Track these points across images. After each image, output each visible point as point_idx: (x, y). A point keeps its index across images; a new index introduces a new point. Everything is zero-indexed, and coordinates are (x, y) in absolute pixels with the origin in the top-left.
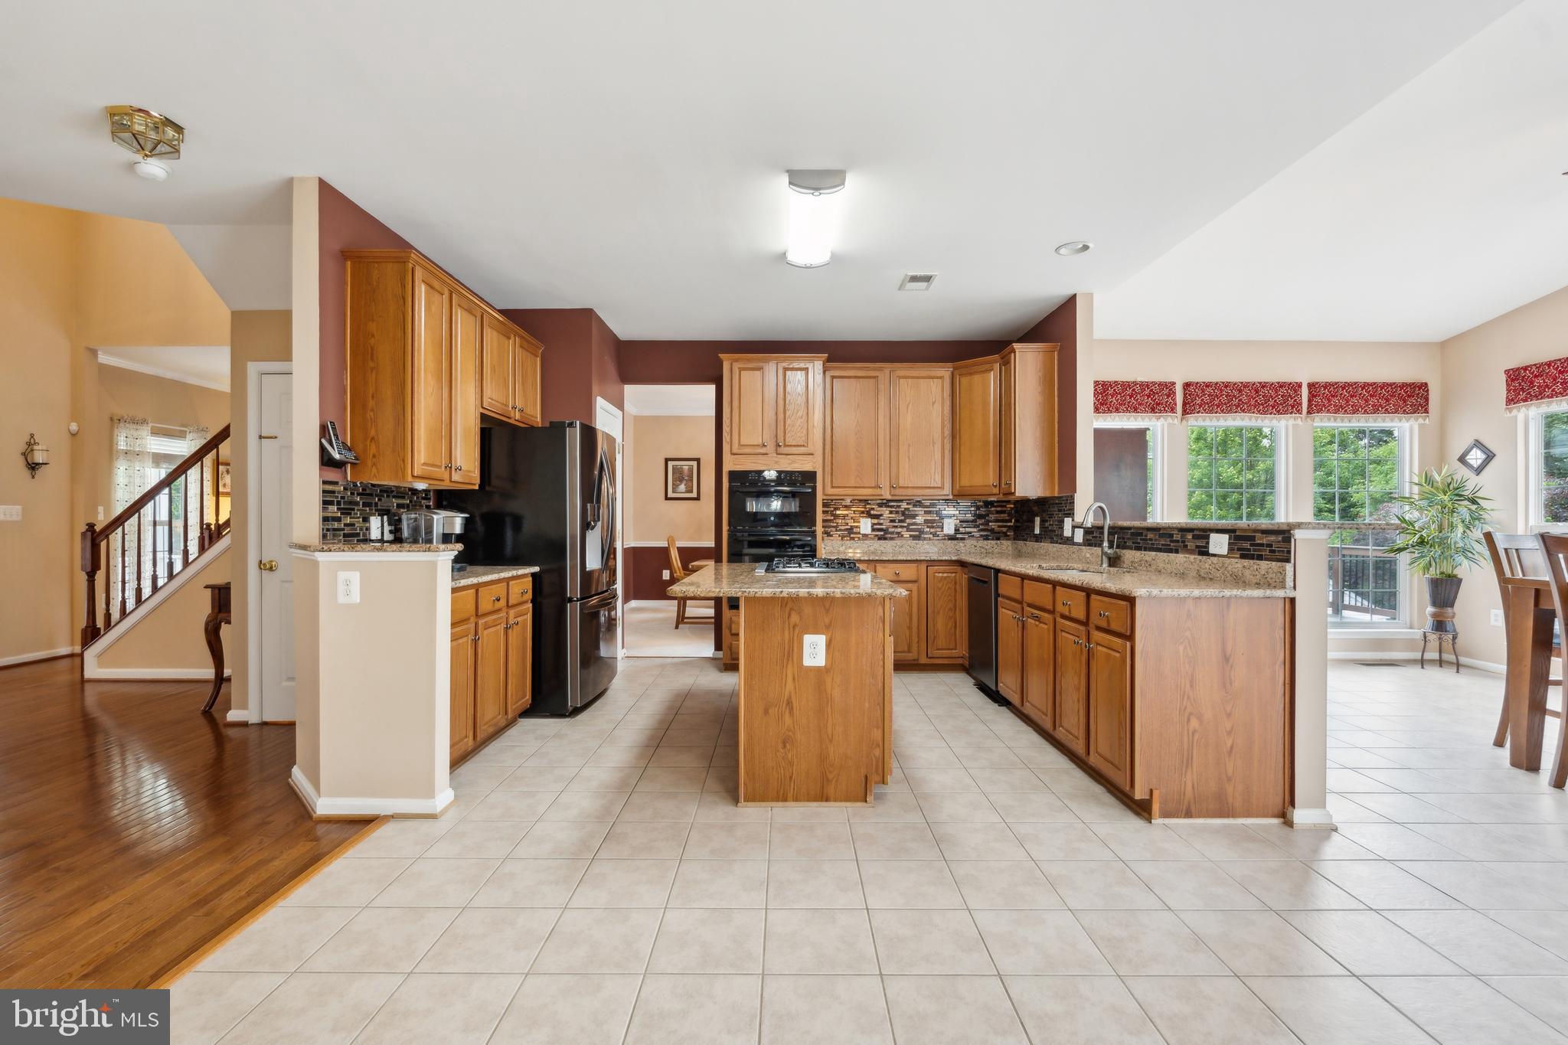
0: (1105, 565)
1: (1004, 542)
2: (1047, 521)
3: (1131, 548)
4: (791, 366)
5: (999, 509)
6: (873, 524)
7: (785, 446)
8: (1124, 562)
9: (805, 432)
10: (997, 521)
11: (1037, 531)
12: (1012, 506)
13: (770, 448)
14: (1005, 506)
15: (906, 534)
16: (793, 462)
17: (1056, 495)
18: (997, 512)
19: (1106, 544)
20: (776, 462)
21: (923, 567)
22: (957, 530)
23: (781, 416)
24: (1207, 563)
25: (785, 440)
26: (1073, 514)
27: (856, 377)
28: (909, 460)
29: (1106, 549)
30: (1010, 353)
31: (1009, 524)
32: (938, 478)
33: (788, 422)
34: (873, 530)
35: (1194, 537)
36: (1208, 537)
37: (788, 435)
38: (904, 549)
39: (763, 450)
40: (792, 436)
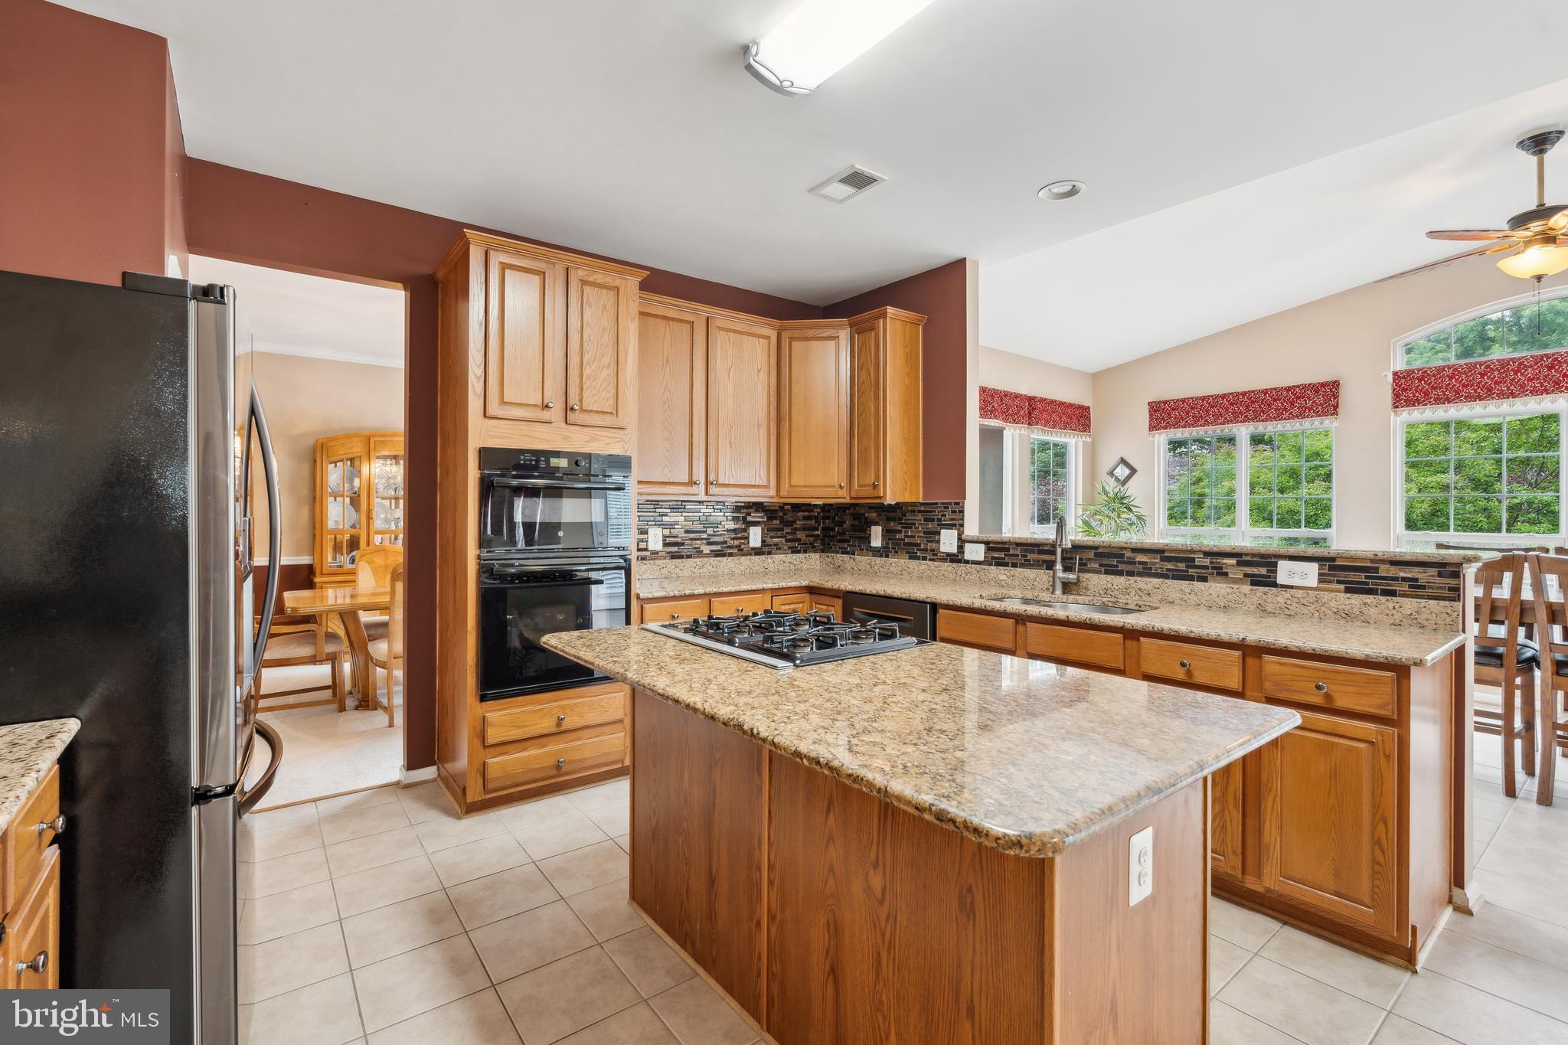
0: (1058, 592)
1: (812, 555)
2: (900, 532)
3: (1099, 572)
4: (591, 279)
5: (806, 514)
6: (665, 537)
7: (582, 410)
8: (1087, 588)
9: (613, 391)
10: (804, 529)
11: (877, 542)
12: (819, 510)
13: (556, 413)
14: (812, 511)
15: (706, 549)
16: (594, 439)
17: (921, 501)
18: (805, 518)
19: (1059, 566)
20: (566, 438)
21: (768, 597)
22: (763, 541)
23: (574, 360)
24: (1279, 598)
25: (581, 401)
26: (962, 525)
27: (664, 318)
28: (731, 447)
29: (1060, 574)
30: (878, 318)
31: (816, 533)
32: (764, 475)
33: (587, 371)
34: (666, 545)
35: (1239, 564)
36: (1275, 565)
37: (586, 394)
38: (705, 570)
39: (546, 415)
40: (593, 395)
